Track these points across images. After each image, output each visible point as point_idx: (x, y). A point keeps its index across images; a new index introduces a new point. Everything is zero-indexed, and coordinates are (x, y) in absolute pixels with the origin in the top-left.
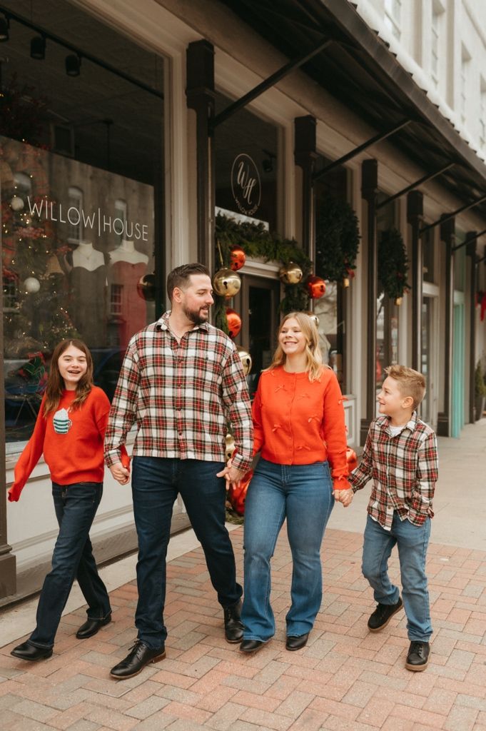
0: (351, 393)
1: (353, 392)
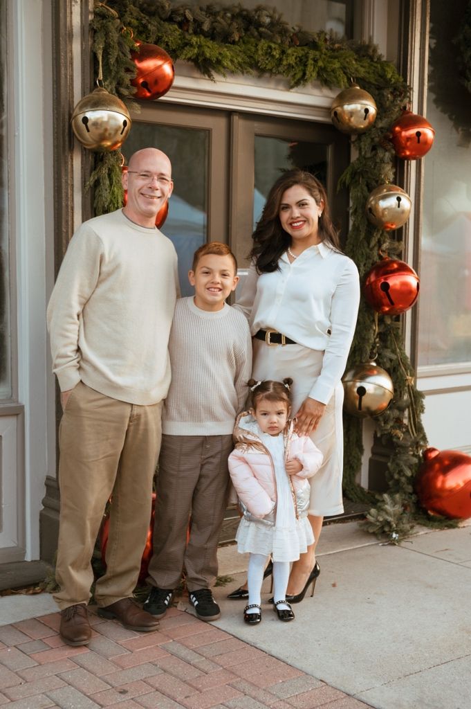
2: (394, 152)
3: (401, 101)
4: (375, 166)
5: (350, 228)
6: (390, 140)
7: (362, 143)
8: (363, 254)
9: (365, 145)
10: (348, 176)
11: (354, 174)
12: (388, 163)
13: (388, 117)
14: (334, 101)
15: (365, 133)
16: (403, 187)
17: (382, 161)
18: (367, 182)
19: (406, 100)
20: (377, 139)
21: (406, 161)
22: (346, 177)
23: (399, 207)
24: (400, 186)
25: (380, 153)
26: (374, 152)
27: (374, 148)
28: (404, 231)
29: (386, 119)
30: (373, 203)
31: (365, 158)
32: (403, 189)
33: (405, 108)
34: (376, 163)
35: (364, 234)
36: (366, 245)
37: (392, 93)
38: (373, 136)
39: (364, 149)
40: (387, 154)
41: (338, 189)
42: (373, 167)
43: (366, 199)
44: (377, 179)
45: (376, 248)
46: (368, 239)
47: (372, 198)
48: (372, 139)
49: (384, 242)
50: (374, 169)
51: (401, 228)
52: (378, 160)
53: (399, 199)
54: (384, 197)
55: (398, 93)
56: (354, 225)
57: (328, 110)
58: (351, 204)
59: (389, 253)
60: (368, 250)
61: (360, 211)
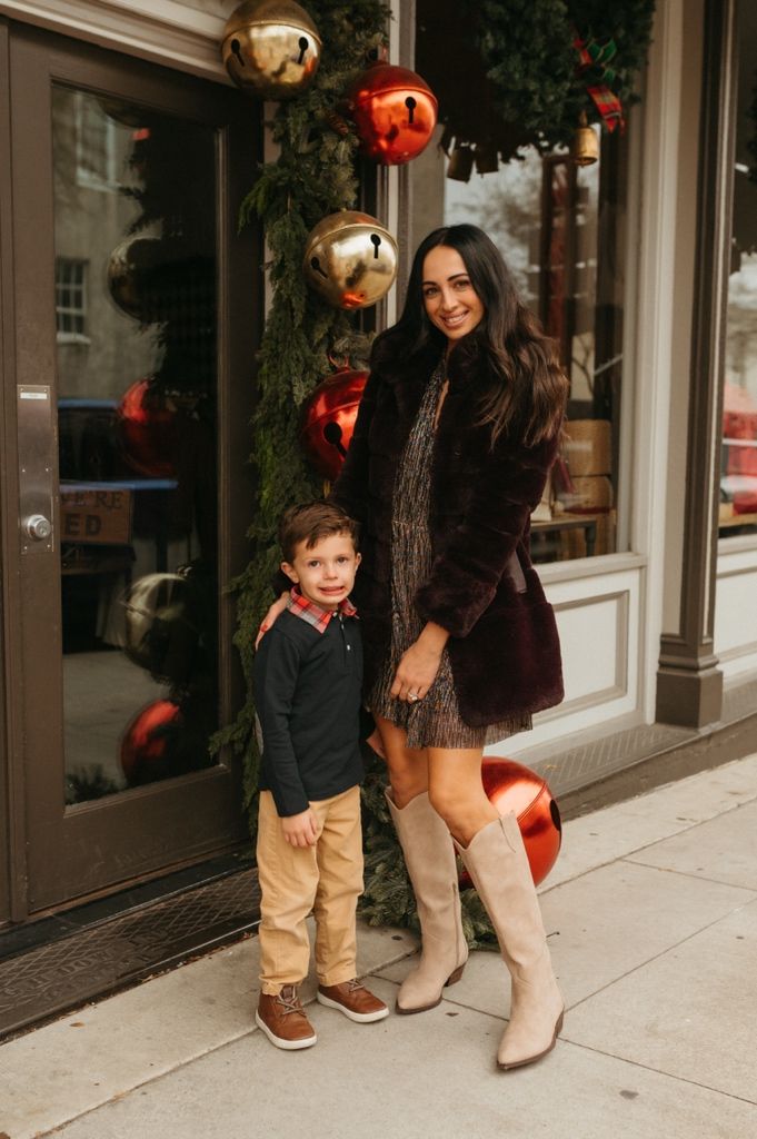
0: (629, 549)
1: (637, 545)
2: (357, 142)
3: (369, 37)
4: (319, 170)
5: (269, 306)
6: (350, 115)
7: (290, 119)
8: (298, 359)
9: (296, 124)
10: (261, 196)
11: (274, 193)
12: (345, 165)
13: (343, 70)
14: (228, 24)
15: (294, 99)
16: (374, 215)
17: (334, 160)
18: (303, 207)
19: (378, 36)
20: (320, 113)
21: (379, 167)
22: (257, 197)
23: (376, 256)
24: (367, 212)
25: (329, 143)
26: (314, 144)
27: (314, 136)
28: (378, 314)
29: (339, 74)
30: (319, 248)
31: (298, 156)
32: (375, 217)
33: (375, 52)
34: (320, 164)
35: (301, 316)
36: (303, 340)
37: (349, 18)
38: (313, 108)
39: (295, 131)
40: (344, 146)
41: (241, 224)
42: (313, 173)
43: (303, 243)
44: (325, 197)
45: (323, 348)
46: (308, 328)
47: (316, 239)
48: (311, 114)
49: (341, 335)
50: (317, 176)
51: (373, 308)
52: (324, 159)
53: (376, 240)
54: (342, 237)
55: (362, 20)
56: (278, 298)
57: (215, 45)
58: (269, 256)
59: (350, 358)
60: (308, 352)
61: (291, 266)
